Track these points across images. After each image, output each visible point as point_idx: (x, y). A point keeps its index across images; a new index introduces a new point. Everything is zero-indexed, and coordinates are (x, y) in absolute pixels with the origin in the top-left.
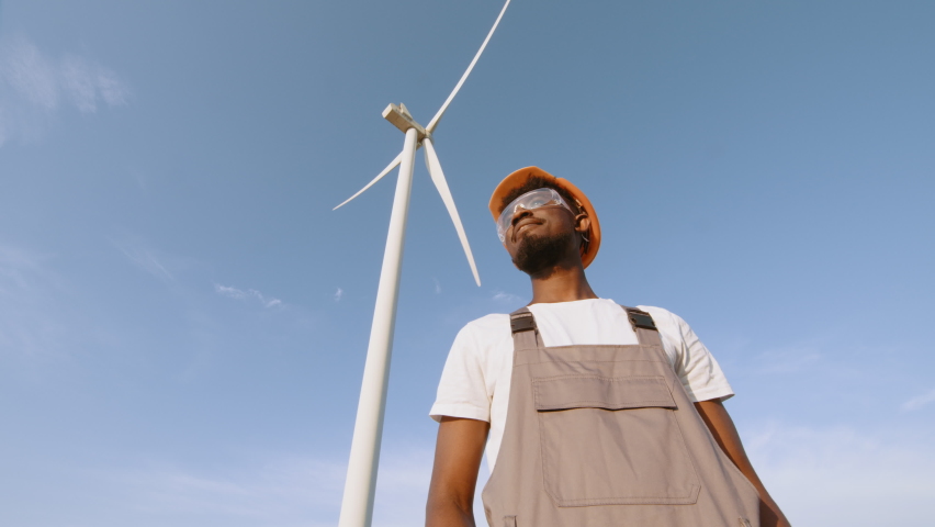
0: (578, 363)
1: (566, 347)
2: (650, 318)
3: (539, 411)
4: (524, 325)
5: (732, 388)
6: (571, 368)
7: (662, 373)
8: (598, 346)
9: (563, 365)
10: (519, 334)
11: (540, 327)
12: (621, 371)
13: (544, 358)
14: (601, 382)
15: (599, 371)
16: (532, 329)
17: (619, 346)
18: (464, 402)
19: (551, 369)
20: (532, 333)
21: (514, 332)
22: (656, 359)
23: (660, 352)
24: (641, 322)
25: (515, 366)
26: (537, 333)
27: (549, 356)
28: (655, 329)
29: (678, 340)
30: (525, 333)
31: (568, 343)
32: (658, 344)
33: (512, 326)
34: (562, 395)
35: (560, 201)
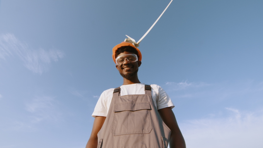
0: (128, 99)
1: (125, 96)
3: (115, 112)
4: (117, 91)
5: (173, 104)
6: (125, 101)
8: (134, 95)
9: (124, 100)
13: (119, 99)
15: (132, 101)
16: (119, 92)
18: (101, 112)
21: (114, 93)
22: (149, 97)
25: (112, 101)
27: (121, 98)
28: (150, 90)
29: (157, 92)
30: (116, 93)
34: (122, 108)
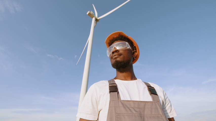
0: (133, 108)
1: (128, 101)
2: (154, 89)
4: (114, 89)
6: (130, 110)
7: (161, 114)
8: (140, 101)
9: (127, 109)
10: (112, 93)
11: (119, 90)
12: (147, 112)
14: (141, 117)
15: (140, 112)
16: (116, 91)
17: (147, 102)
19: (123, 110)
20: (116, 93)
21: (110, 92)
22: (158, 107)
23: (159, 104)
24: (152, 91)
25: (110, 107)
26: (118, 93)
28: (157, 95)
30: (114, 93)
31: (129, 99)
32: (159, 101)
33: (110, 89)
35: (129, 47)
